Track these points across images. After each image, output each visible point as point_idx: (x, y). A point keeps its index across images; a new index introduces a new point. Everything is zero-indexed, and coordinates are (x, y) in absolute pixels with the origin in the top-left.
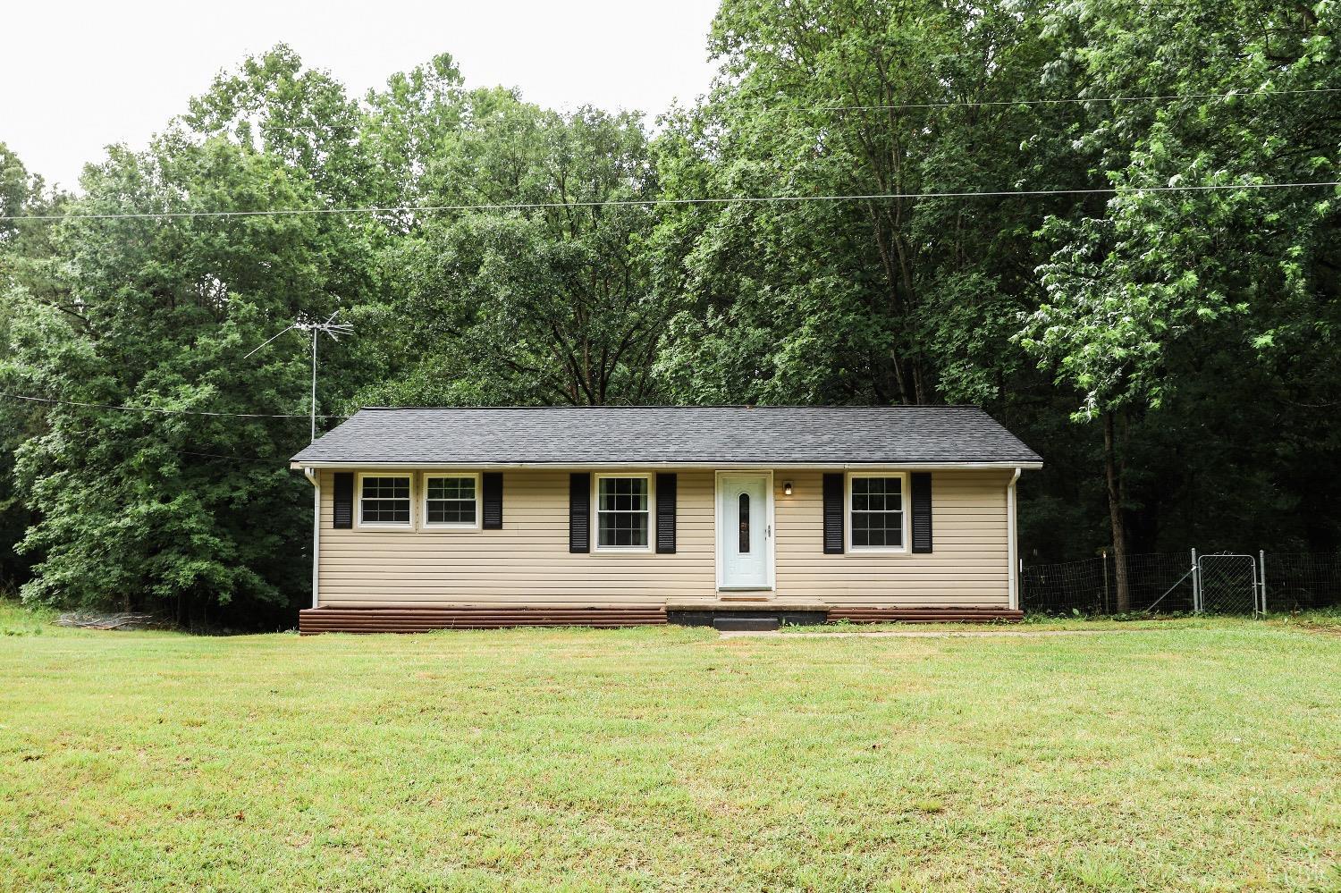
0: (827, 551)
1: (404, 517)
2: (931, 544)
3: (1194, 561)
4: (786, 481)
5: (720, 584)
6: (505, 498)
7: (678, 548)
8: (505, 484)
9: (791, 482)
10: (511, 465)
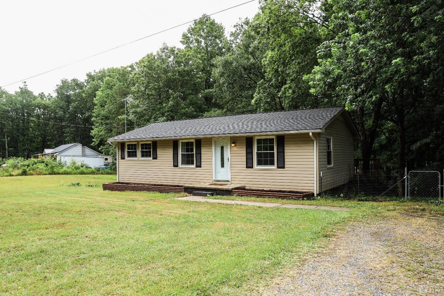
0: (247, 167)
1: (136, 156)
2: (284, 165)
3: (406, 174)
4: (234, 140)
5: (214, 179)
6: (158, 150)
7: (202, 166)
8: (158, 145)
9: (235, 141)
10: (159, 139)
